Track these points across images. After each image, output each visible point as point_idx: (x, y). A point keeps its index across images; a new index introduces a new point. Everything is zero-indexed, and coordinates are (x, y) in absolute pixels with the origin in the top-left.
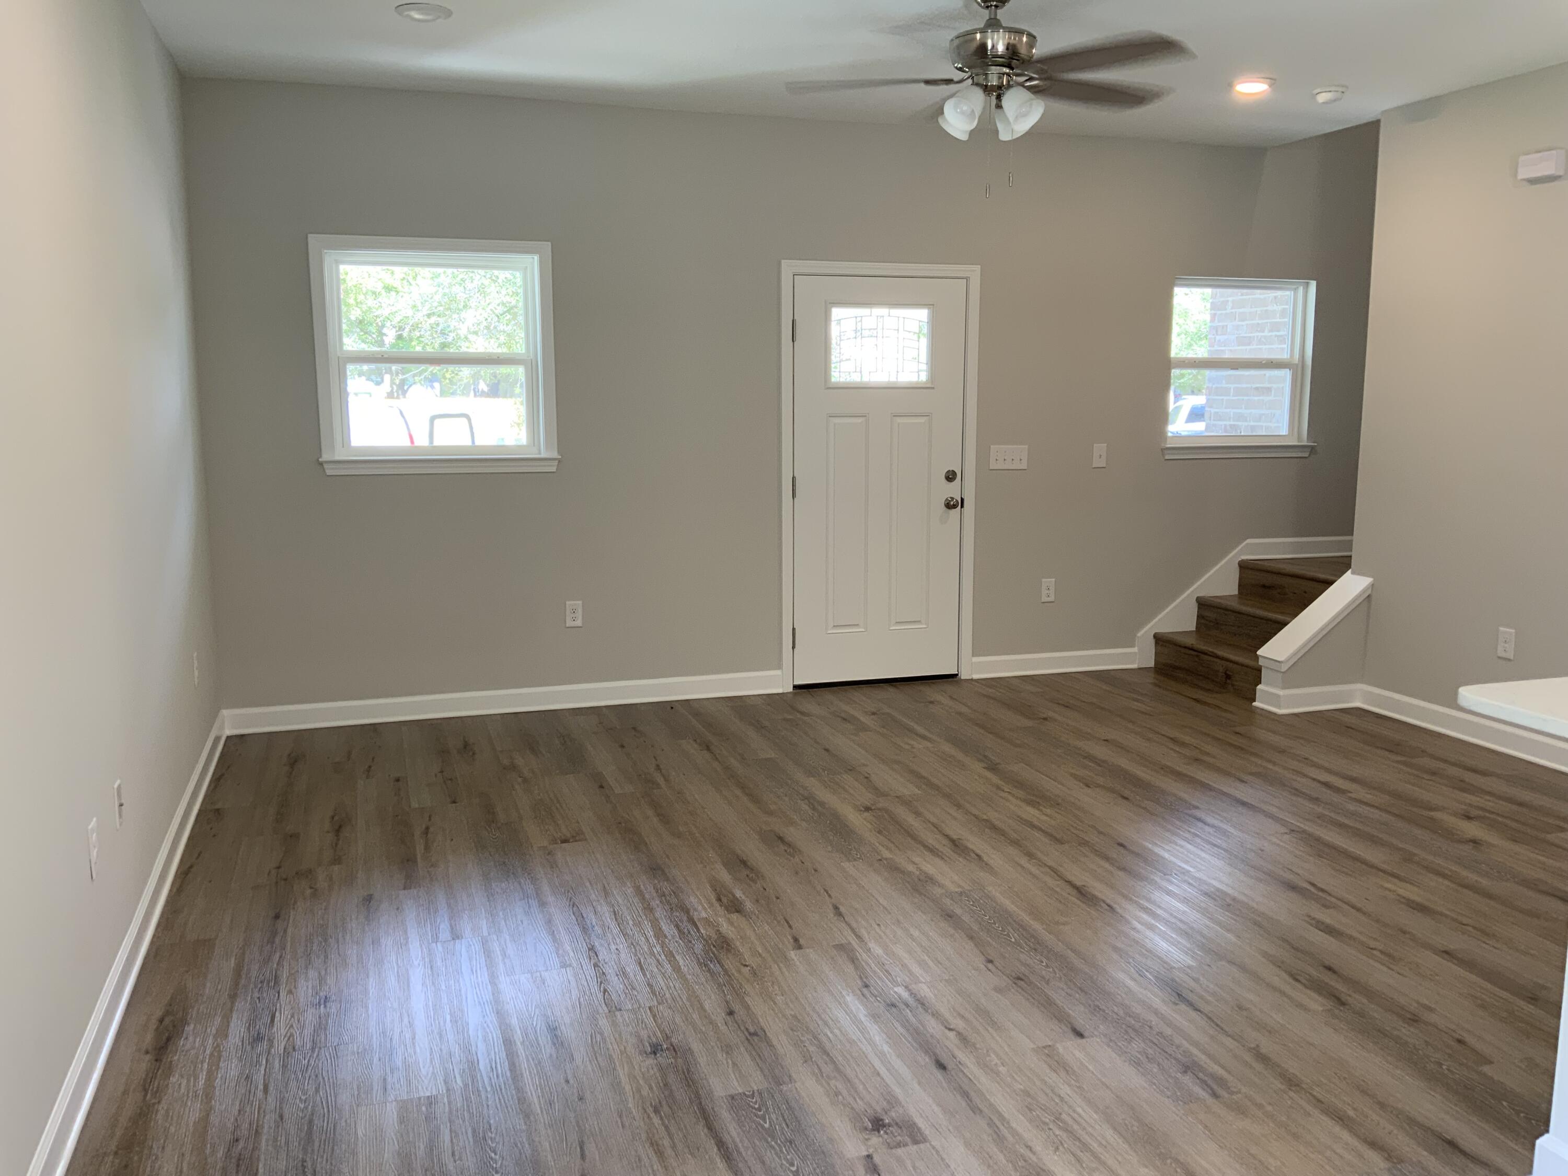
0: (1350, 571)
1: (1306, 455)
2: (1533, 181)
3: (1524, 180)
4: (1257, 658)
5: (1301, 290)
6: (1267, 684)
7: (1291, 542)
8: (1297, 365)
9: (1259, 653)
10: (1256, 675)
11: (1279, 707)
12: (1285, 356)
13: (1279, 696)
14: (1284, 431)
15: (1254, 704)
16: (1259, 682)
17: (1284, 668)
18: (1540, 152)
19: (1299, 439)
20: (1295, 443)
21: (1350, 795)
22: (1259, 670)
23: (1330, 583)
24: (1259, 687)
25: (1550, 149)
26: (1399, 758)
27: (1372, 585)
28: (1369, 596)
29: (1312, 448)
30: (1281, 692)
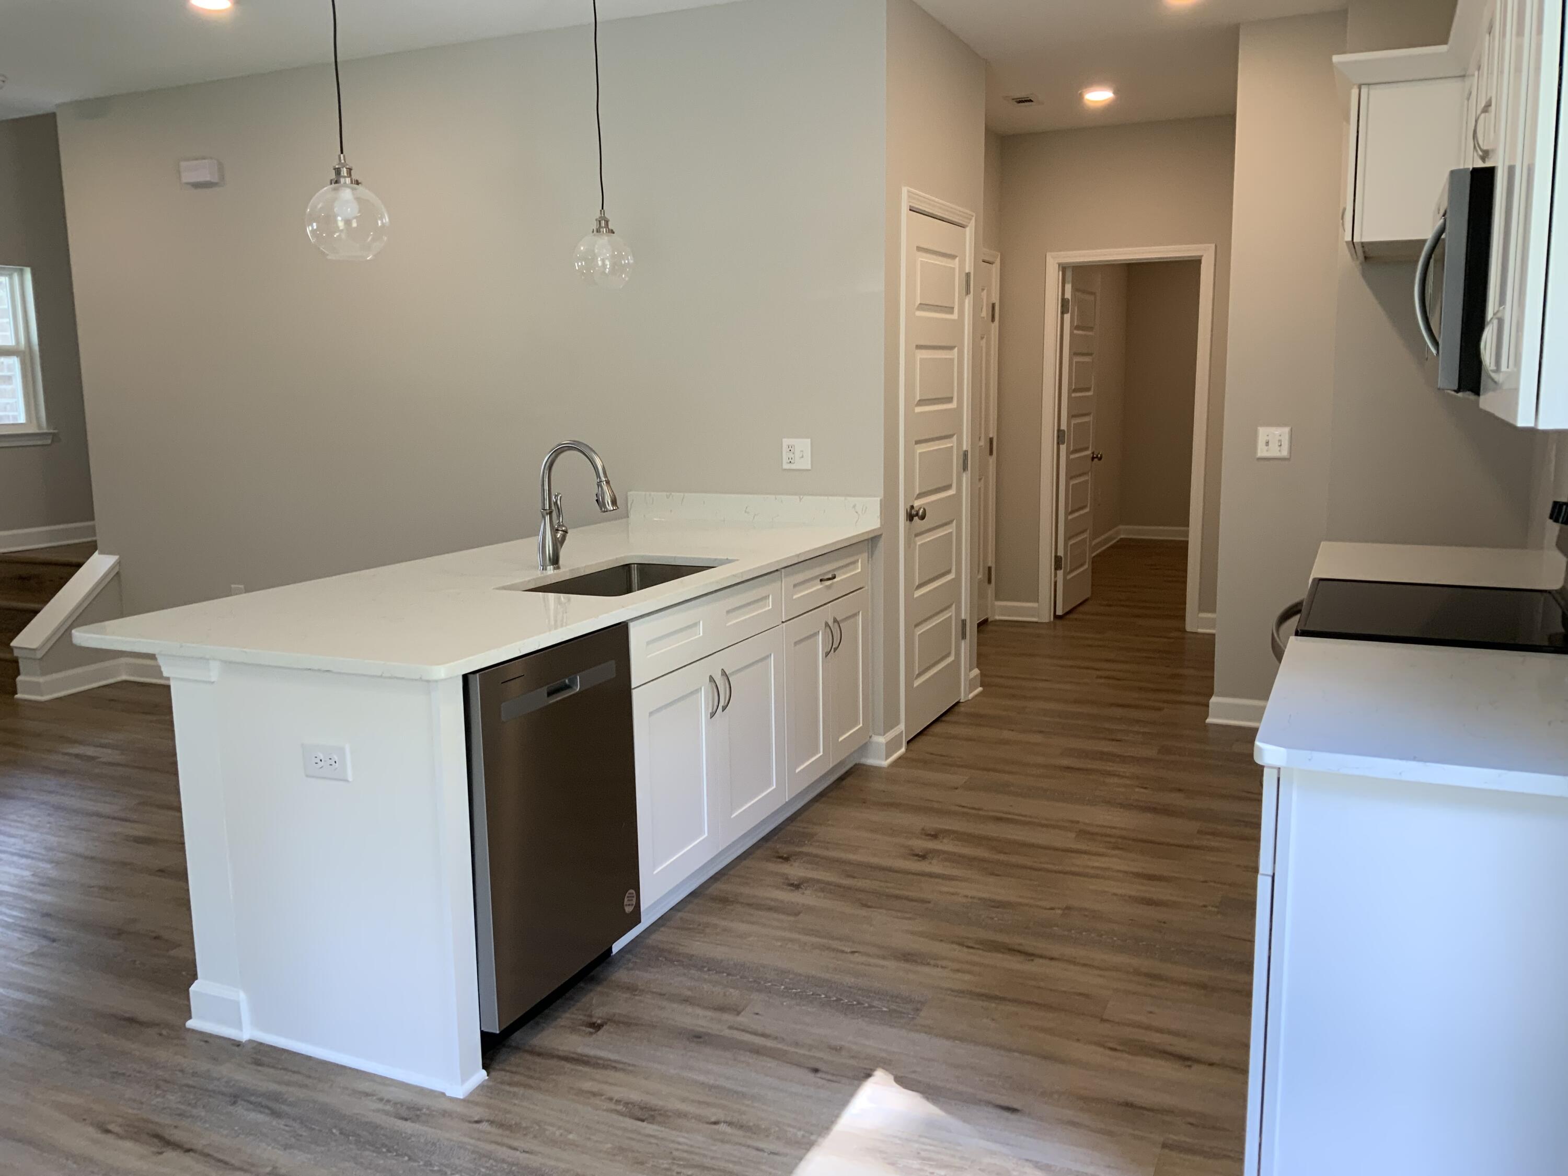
0: (97, 553)
1: (49, 442)
2: (197, 185)
3: (188, 184)
4: (11, 650)
5: (16, 277)
6: (27, 674)
7: (47, 531)
8: (24, 352)
9: (13, 644)
10: (12, 666)
11: (42, 695)
12: (10, 342)
13: (38, 684)
14: (22, 419)
15: (18, 696)
16: (18, 674)
17: (39, 655)
18: (197, 159)
19: (39, 426)
20: (33, 430)
21: (99, 760)
22: (16, 661)
23: (79, 566)
24: (19, 678)
25: (204, 158)
26: (154, 718)
27: (119, 563)
28: (118, 573)
29: (54, 435)
30: (41, 680)
